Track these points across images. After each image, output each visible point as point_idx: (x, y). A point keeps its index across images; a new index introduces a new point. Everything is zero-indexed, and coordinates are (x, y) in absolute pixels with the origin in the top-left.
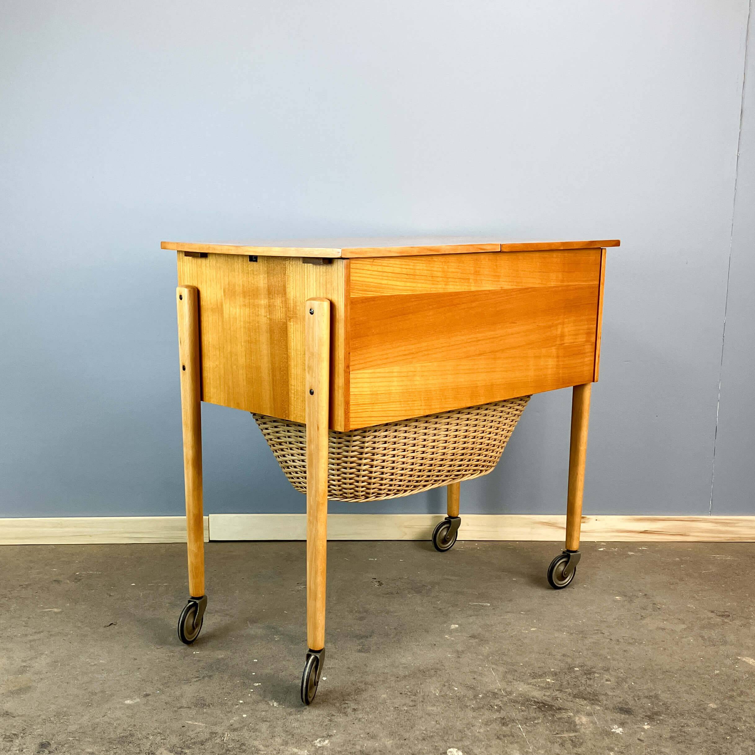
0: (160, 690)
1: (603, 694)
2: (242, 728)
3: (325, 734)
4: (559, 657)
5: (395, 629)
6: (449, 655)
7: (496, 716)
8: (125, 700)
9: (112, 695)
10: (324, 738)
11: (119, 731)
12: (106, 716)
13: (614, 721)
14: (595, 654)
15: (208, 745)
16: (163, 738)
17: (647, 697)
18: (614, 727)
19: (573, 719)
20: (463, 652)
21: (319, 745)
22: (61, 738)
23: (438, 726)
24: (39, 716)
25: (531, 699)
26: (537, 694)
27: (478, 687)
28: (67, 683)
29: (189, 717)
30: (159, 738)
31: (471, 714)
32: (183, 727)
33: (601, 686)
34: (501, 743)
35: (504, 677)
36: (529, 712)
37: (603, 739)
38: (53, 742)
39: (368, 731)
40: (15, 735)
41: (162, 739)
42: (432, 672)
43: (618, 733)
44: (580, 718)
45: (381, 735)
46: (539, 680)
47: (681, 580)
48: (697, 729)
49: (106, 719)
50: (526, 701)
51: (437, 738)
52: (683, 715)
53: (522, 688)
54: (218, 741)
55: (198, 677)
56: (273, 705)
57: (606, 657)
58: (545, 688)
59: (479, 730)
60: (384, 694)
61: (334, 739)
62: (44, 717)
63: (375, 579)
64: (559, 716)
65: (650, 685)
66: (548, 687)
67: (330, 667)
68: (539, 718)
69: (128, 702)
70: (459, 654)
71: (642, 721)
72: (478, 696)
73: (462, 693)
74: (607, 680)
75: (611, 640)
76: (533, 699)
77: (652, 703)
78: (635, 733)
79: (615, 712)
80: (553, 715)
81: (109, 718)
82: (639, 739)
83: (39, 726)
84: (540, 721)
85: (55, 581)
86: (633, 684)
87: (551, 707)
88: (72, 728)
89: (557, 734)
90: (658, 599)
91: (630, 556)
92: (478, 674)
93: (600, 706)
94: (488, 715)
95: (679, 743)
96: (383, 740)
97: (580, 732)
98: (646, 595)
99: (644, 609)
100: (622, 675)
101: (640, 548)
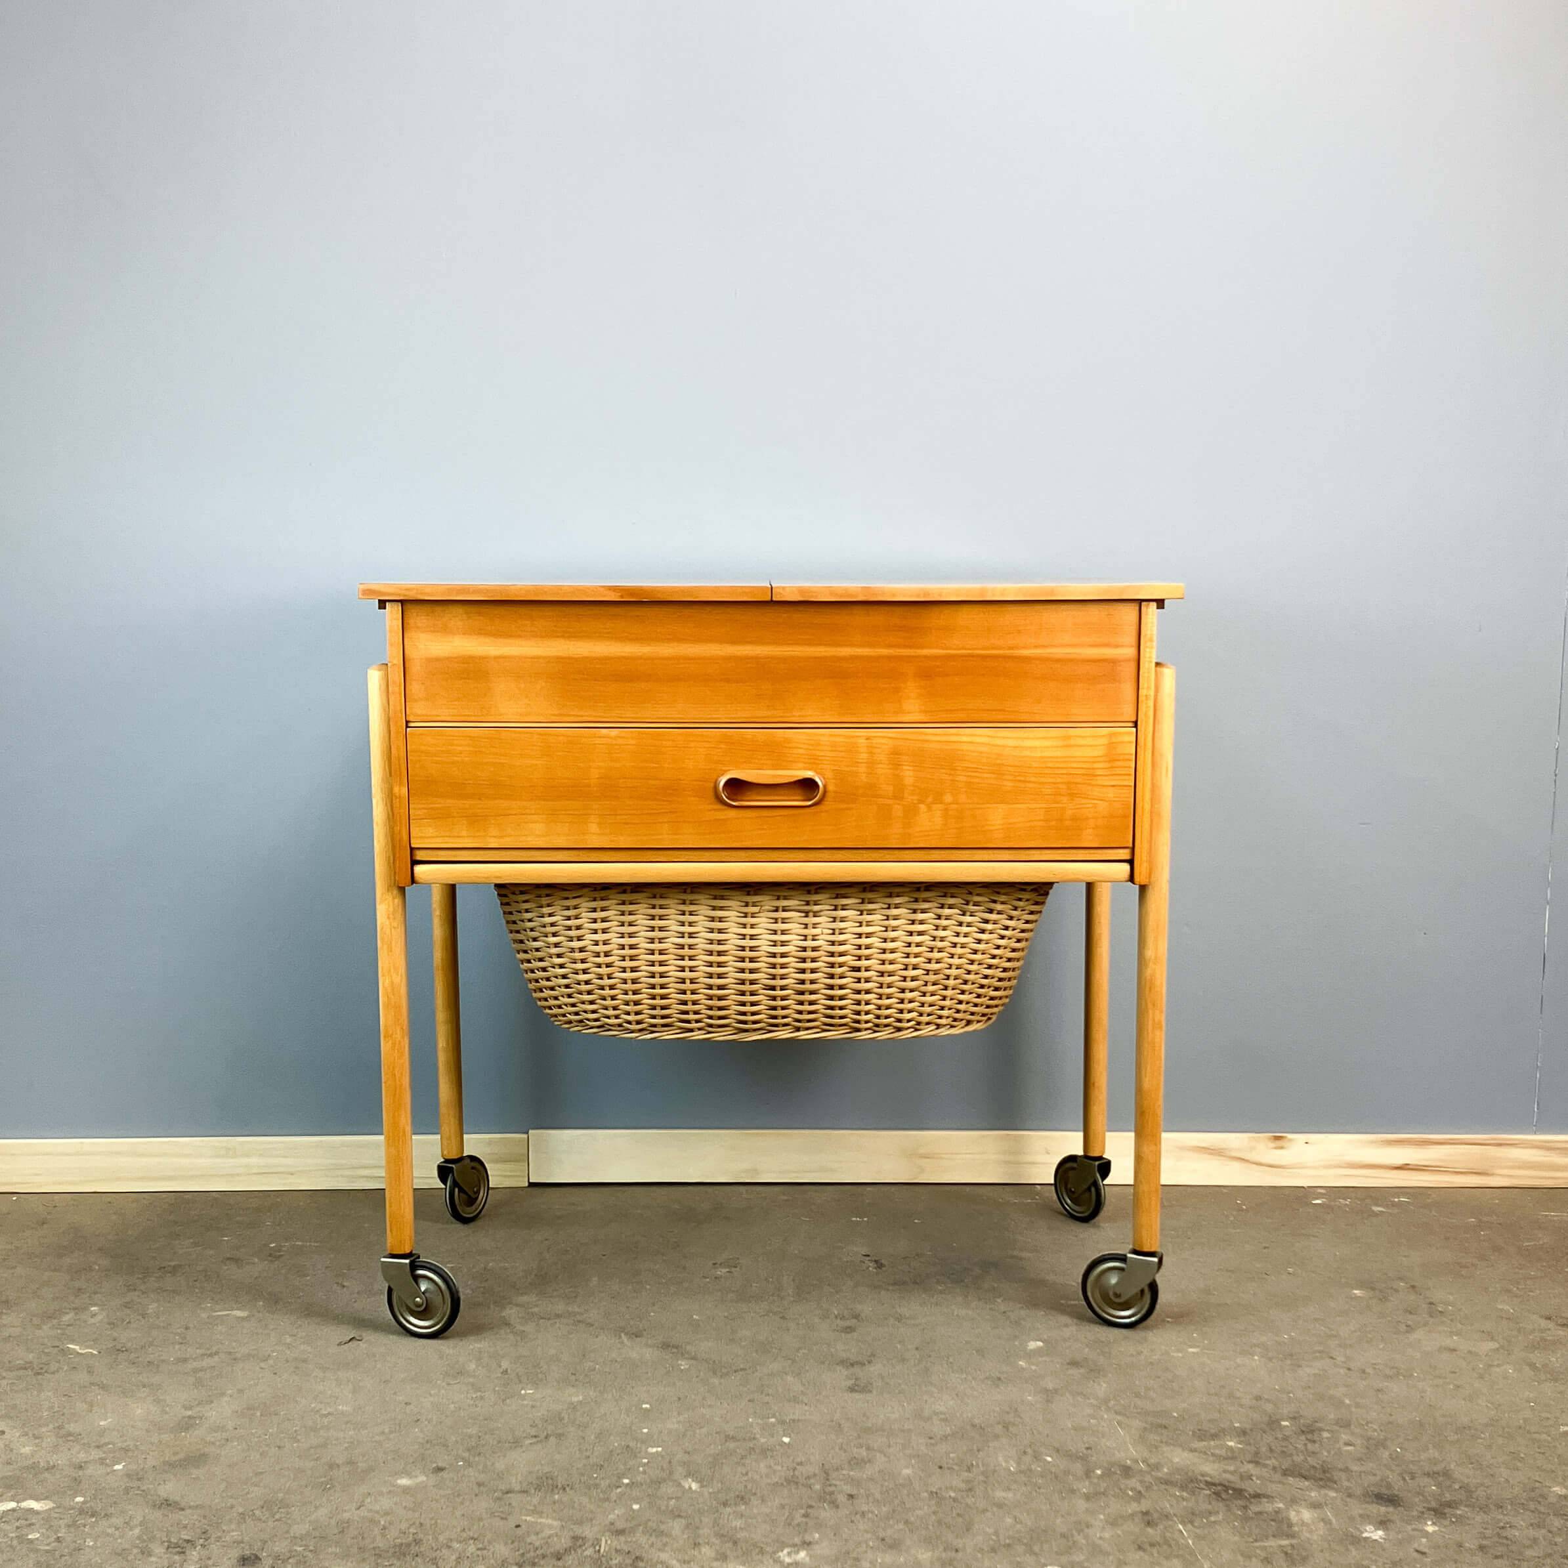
0: (463, 1459)
1: (1341, 1470)
2: (633, 1530)
3: (797, 1540)
4: (1247, 1401)
5: (917, 1349)
6: (1029, 1398)
7: (1133, 1507)
8: (397, 1479)
9: (371, 1469)
10: (796, 1547)
11: (393, 1533)
12: (362, 1508)
13: (1366, 1518)
14: (1321, 1397)
15: (569, 1560)
16: (481, 1546)
17: (1428, 1475)
18: (1367, 1529)
19: (1284, 1515)
20: (1056, 1391)
21: (788, 1560)
22: (280, 1547)
23: (1018, 1526)
24: (232, 1507)
25: (1200, 1478)
26: (1211, 1469)
27: (1092, 1456)
28: (279, 1447)
29: (526, 1509)
30: (472, 1548)
31: (1081, 1504)
32: (518, 1526)
33: (1336, 1454)
34: (1146, 1557)
35: (1142, 1439)
36: (1197, 1502)
37: (1347, 1550)
38: (264, 1554)
39: (881, 1534)
40: (188, 1541)
41: (478, 1549)
42: (999, 1429)
43: (1376, 1540)
44: (1298, 1512)
45: (908, 1542)
46: (1212, 1443)
47: (1483, 1258)
48: (1532, 1533)
49: (363, 1512)
50: (1190, 1482)
51: (1020, 1549)
52: (1501, 1507)
53: (1179, 1457)
54: (587, 1553)
55: (535, 1437)
56: (690, 1488)
57: (1342, 1402)
58: (1225, 1459)
59: (1101, 1533)
60: (907, 1467)
61: (817, 1550)
62: (241, 1510)
63: (868, 1256)
64: (1257, 1509)
65: (1433, 1453)
66: (1231, 1456)
67: (796, 1417)
68: (1218, 1512)
69: (404, 1482)
70: (1049, 1395)
71: (1421, 1517)
72: (1094, 1472)
73: (1062, 1467)
74: (1347, 1444)
75: (1349, 1369)
76: (1201, 1478)
77: (1439, 1485)
78: (1410, 1539)
79: (1367, 1503)
80: (1245, 1507)
81: (370, 1511)
82: (1417, 1551)
83: (233, 1526)
84: (1220, 1517)
85: (228, 1259)
86: (1399, 1450)
87: (1239, 1493)
88: (299, 1529)
89: (1256, 1541)
90: (1438, 1295)
91: (1376, 1215)
92: (1091, 1432)
93: (1337, 1491)
94: (1115, 1506)
95: (1497, 1557)
96: (913, 1551)
97: (1300, 1538)
98: (1413, 1287)
99: (1411, 1313)
100: (1376, 1434)
101: (1396, 1200)
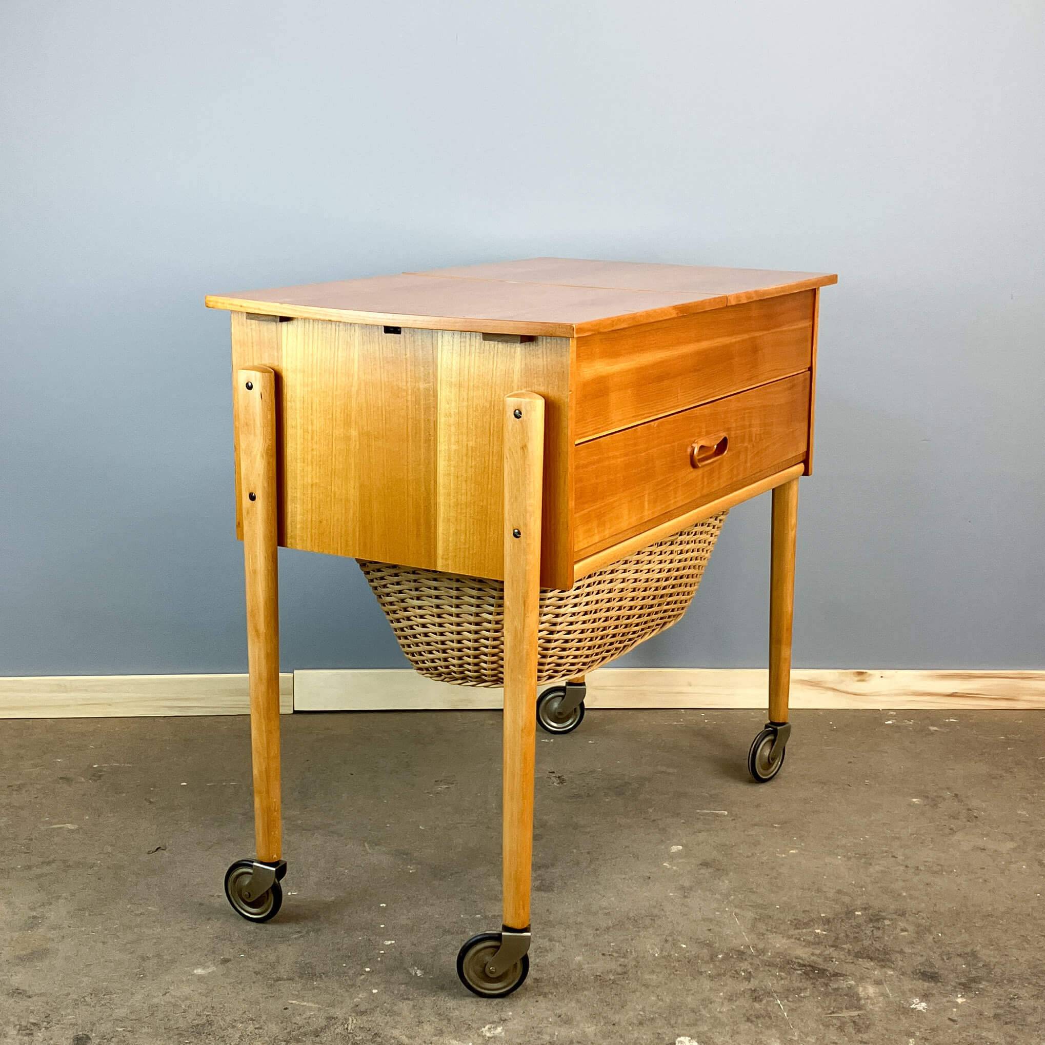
0: (244, 952)
1: (897, 952)
2: (372, 1011)
3: (496, 1018)
4: (831, 894)
5: (588, 853)
6: (671, 894)
7: (745, 986)
8: (194, 970)
9: (173, 961)
10: (495, 1024)
11: (191, 1015)
12: (167, 994)
13: (914, 992)
14: (885, 890)
15: (326, 1037)
16: (257, 1026)
17: (960, 955)
18: (914, 1001)
19: (856, 990)
20: (691, 888)
21: (488, 1035)
22: (105, 1028)
23: (661, 1003)
24: (68, 994)
25: (794, 960)
26: (802, 953)
27: (716, 943)
28: (104, 943)
29: (293, 994)
30: (251, 1028)
31: (707, 984)
32: (286, 1009)
33: (894, 938)
34: (753, 1027)
35: (753, 929)
36: (791, 981)
37: (899, 1019)
38: (94, 1035)
39: (558, 1012)
40: (34, 1024)
41: (256, 1028)
42: (648, 921)
43: (921, 1011)
44: (865, 988)
45: (578, 1018)
46: (804, 931)
47: (1009, 770)
48: (1032, 1003)
49: (168, 998)
50: (787, 964)
51: (660, 1022)
52: (1012, 981)
53: (779, 943)
54: (338, 1031)
55: (299, 932)
56: (416, 974)
57: (900, 895)
58: (813, 944)
59: (722, 1009)
60: (579, 955)
61: (510, 1025)
62: (75, 997)
63: (554, 772)
64: (835, 986)
65: (965, 937)
66: (818, 942)
67: (496, 914)
68: (806, 989)
69: (199, 971)
70: (685, 891)
71: (954, 991)
72: (716, 956)
73: (693, 953)
74: (902, 930)
75: (907, 867)
76: (796, 961)
77: (968, 964)
78: (945, 1009)
79: (915, 979)
80: (827, 985)
81: (174, 997)
82: (950, 1019)
83: (69, 1011)
84: (808, 994)
85: (61, 778)
86: (940, 935)
87: (823, 972)
88: (121, 1012)
89: (833, 1012)
90: (975, 803)
91: (932, 733)
92: (715, 922)
93: (894, 969)
94: (731, 985)
95: (1006, 1023)
96: (581, 1025)
97: (865, 1010)
98: (956, 795)
99: (954, 818)
100: (924, 921)
101: (947, 720)
